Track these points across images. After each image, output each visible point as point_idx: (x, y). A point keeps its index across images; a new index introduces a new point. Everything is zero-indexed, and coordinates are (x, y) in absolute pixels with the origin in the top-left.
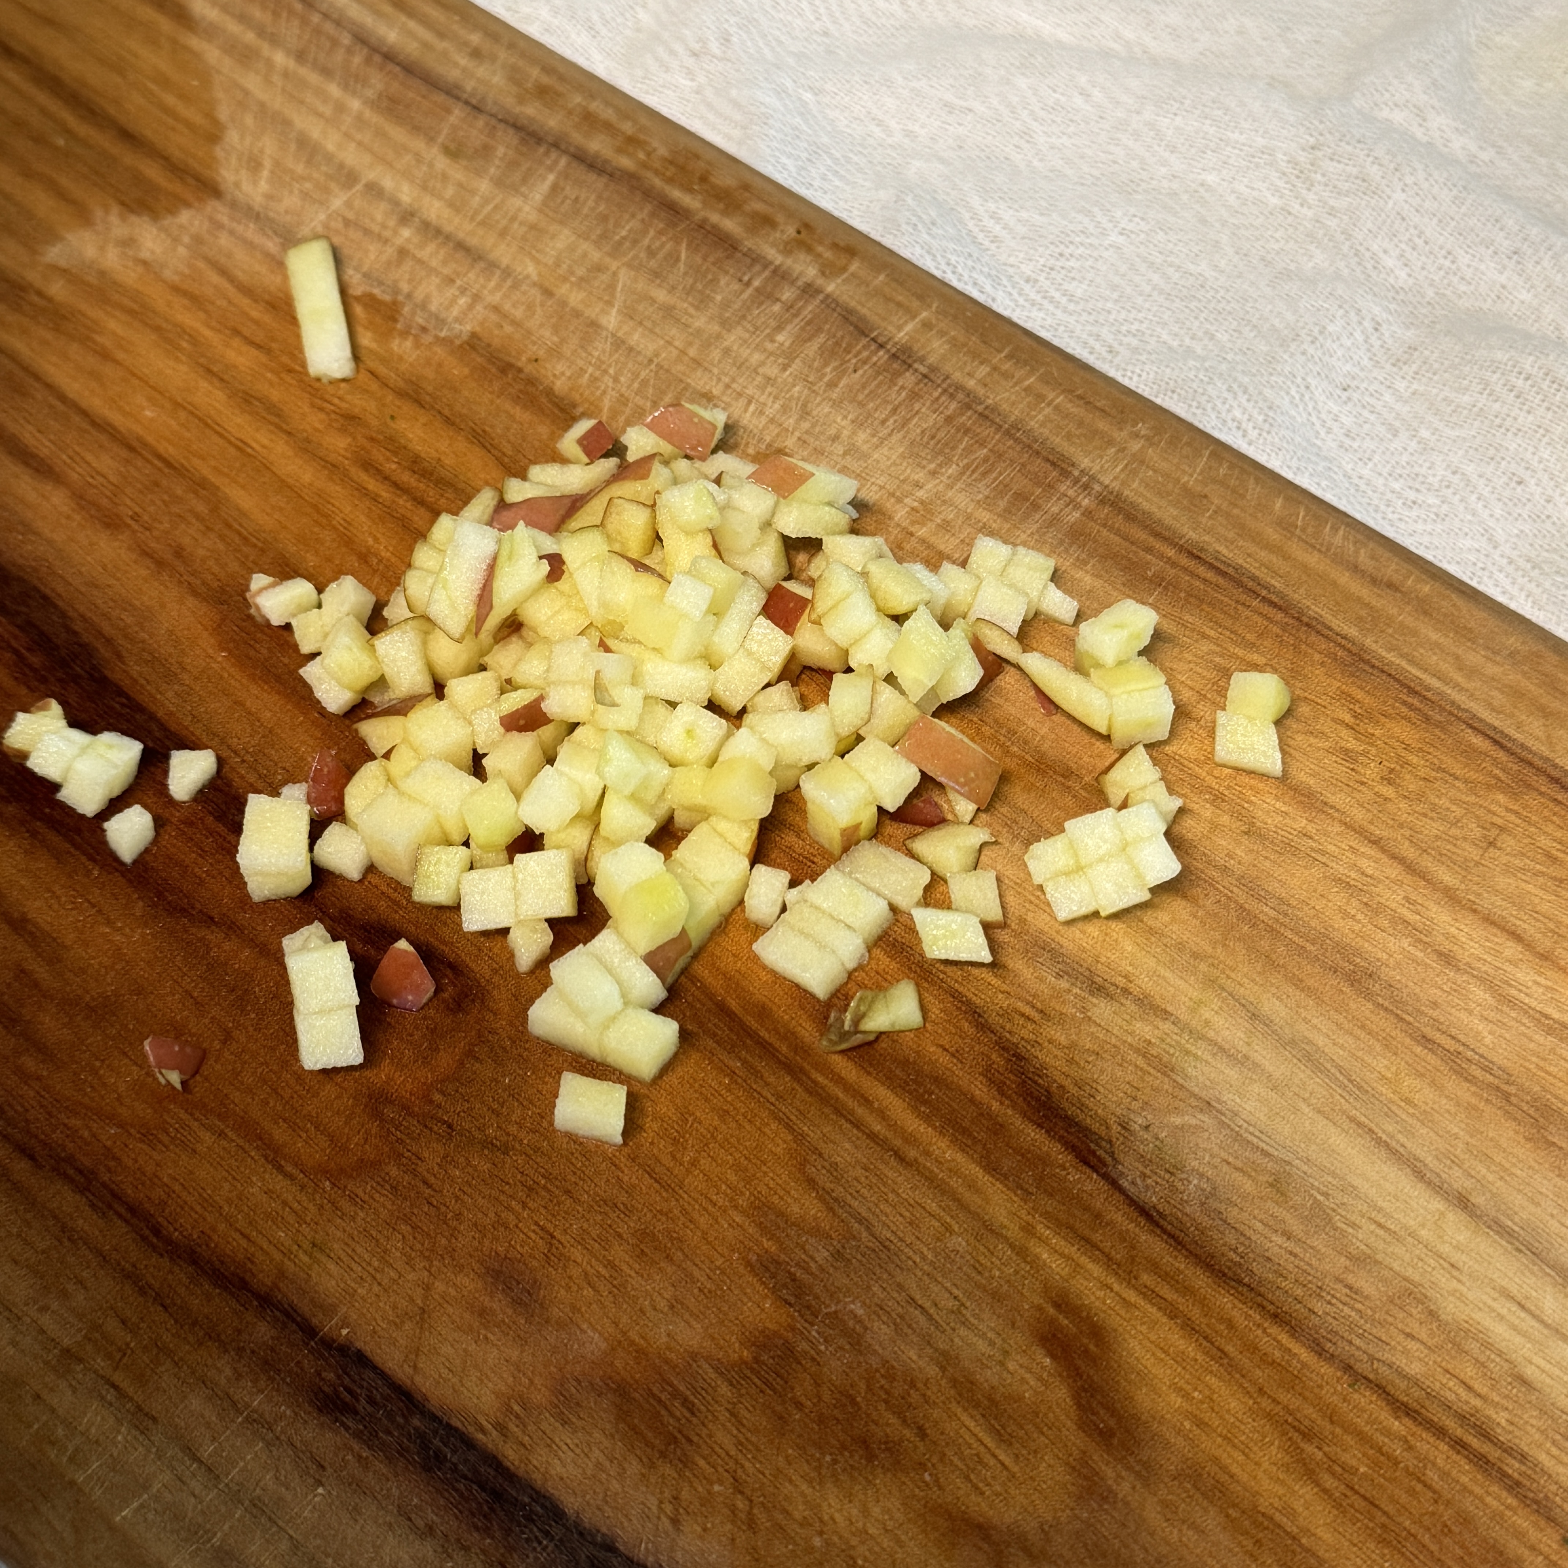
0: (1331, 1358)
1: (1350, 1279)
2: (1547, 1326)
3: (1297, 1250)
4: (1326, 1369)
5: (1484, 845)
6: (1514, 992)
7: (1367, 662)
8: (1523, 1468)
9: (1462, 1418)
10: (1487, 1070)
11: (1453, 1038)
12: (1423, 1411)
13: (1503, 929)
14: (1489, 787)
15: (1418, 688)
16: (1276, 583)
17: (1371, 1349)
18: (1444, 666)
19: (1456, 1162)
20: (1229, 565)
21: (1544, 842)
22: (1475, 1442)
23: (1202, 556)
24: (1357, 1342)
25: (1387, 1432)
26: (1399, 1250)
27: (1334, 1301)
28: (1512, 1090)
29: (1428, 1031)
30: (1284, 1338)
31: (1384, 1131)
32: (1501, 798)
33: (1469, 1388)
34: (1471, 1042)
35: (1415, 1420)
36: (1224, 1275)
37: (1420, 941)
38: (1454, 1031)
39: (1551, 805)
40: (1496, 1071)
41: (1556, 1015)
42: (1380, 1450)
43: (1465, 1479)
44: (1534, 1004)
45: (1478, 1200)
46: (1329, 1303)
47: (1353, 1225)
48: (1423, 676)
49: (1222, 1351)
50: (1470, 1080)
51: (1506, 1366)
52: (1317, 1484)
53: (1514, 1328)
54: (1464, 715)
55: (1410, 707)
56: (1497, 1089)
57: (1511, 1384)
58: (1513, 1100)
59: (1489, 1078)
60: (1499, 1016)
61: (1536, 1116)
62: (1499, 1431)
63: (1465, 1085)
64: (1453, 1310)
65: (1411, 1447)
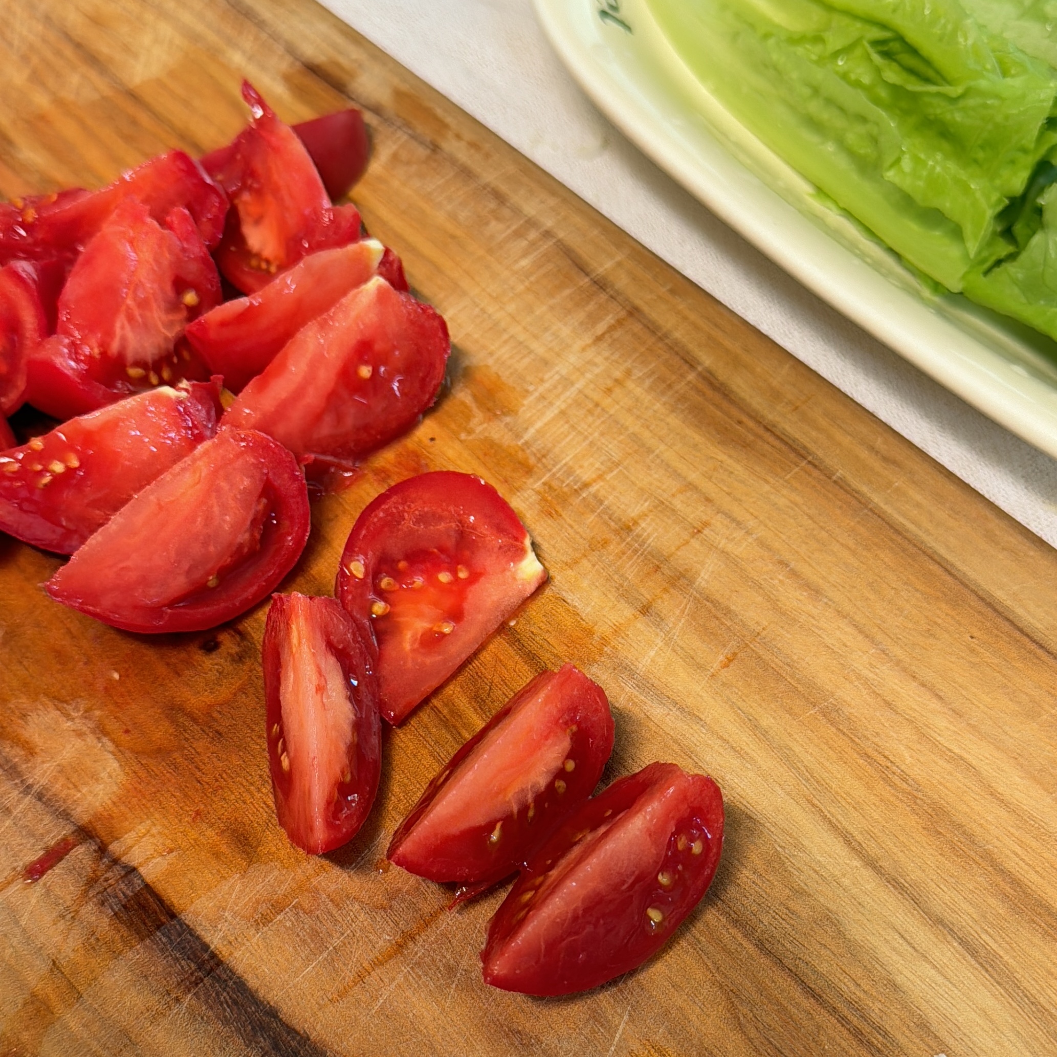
0: (769, 954)
1: (791, 904)
2: (916, 950)
3: (759, 882)
4: (764, 961)
5: (927, 635)
6: (931, 733)
8: (884, 1041)
9: (851, 1004)
10: (905, 781)
11: (885, 757)
12: (824, 995)
13: (931, 690)
14: (937, 598)
17: (796, 951)
18: (921, 518)
19: (874, 838)
20: (790, 438)
22: (855, 1021)
23: (773, 429)
24: (788, 945)
25: (798, 1005)
26: (826, 889)
27: (777, 917)
28: (920, 795)
29: (870, 751)
30: (739, 936)
31: (829, 812)
32: (944, 606)
33: (857, 985)
34: (897, 761)
35: (818, 1000)
37: (874, 692)
38: (887, 753)
40: (910, 782)
41: (957, 751)
42: (790, 1017)
43: (844, 1044)
44: (943, 741)
45: (885, 864)
46: (774, 917)
47: (798, 869)
50: (894, 786)
51: (884, 973)
52: (744, 1033)
53: (894, 949)
54: (929, 552)
56: (909, 793)
57: (885, 985)
58: (918, 801)
59: (905, 786)
60: (919, 746)
61: (933, 814)
62: (873, 1015)
63: (888, 788)
64: (855, 932)
65: (812, 1018)
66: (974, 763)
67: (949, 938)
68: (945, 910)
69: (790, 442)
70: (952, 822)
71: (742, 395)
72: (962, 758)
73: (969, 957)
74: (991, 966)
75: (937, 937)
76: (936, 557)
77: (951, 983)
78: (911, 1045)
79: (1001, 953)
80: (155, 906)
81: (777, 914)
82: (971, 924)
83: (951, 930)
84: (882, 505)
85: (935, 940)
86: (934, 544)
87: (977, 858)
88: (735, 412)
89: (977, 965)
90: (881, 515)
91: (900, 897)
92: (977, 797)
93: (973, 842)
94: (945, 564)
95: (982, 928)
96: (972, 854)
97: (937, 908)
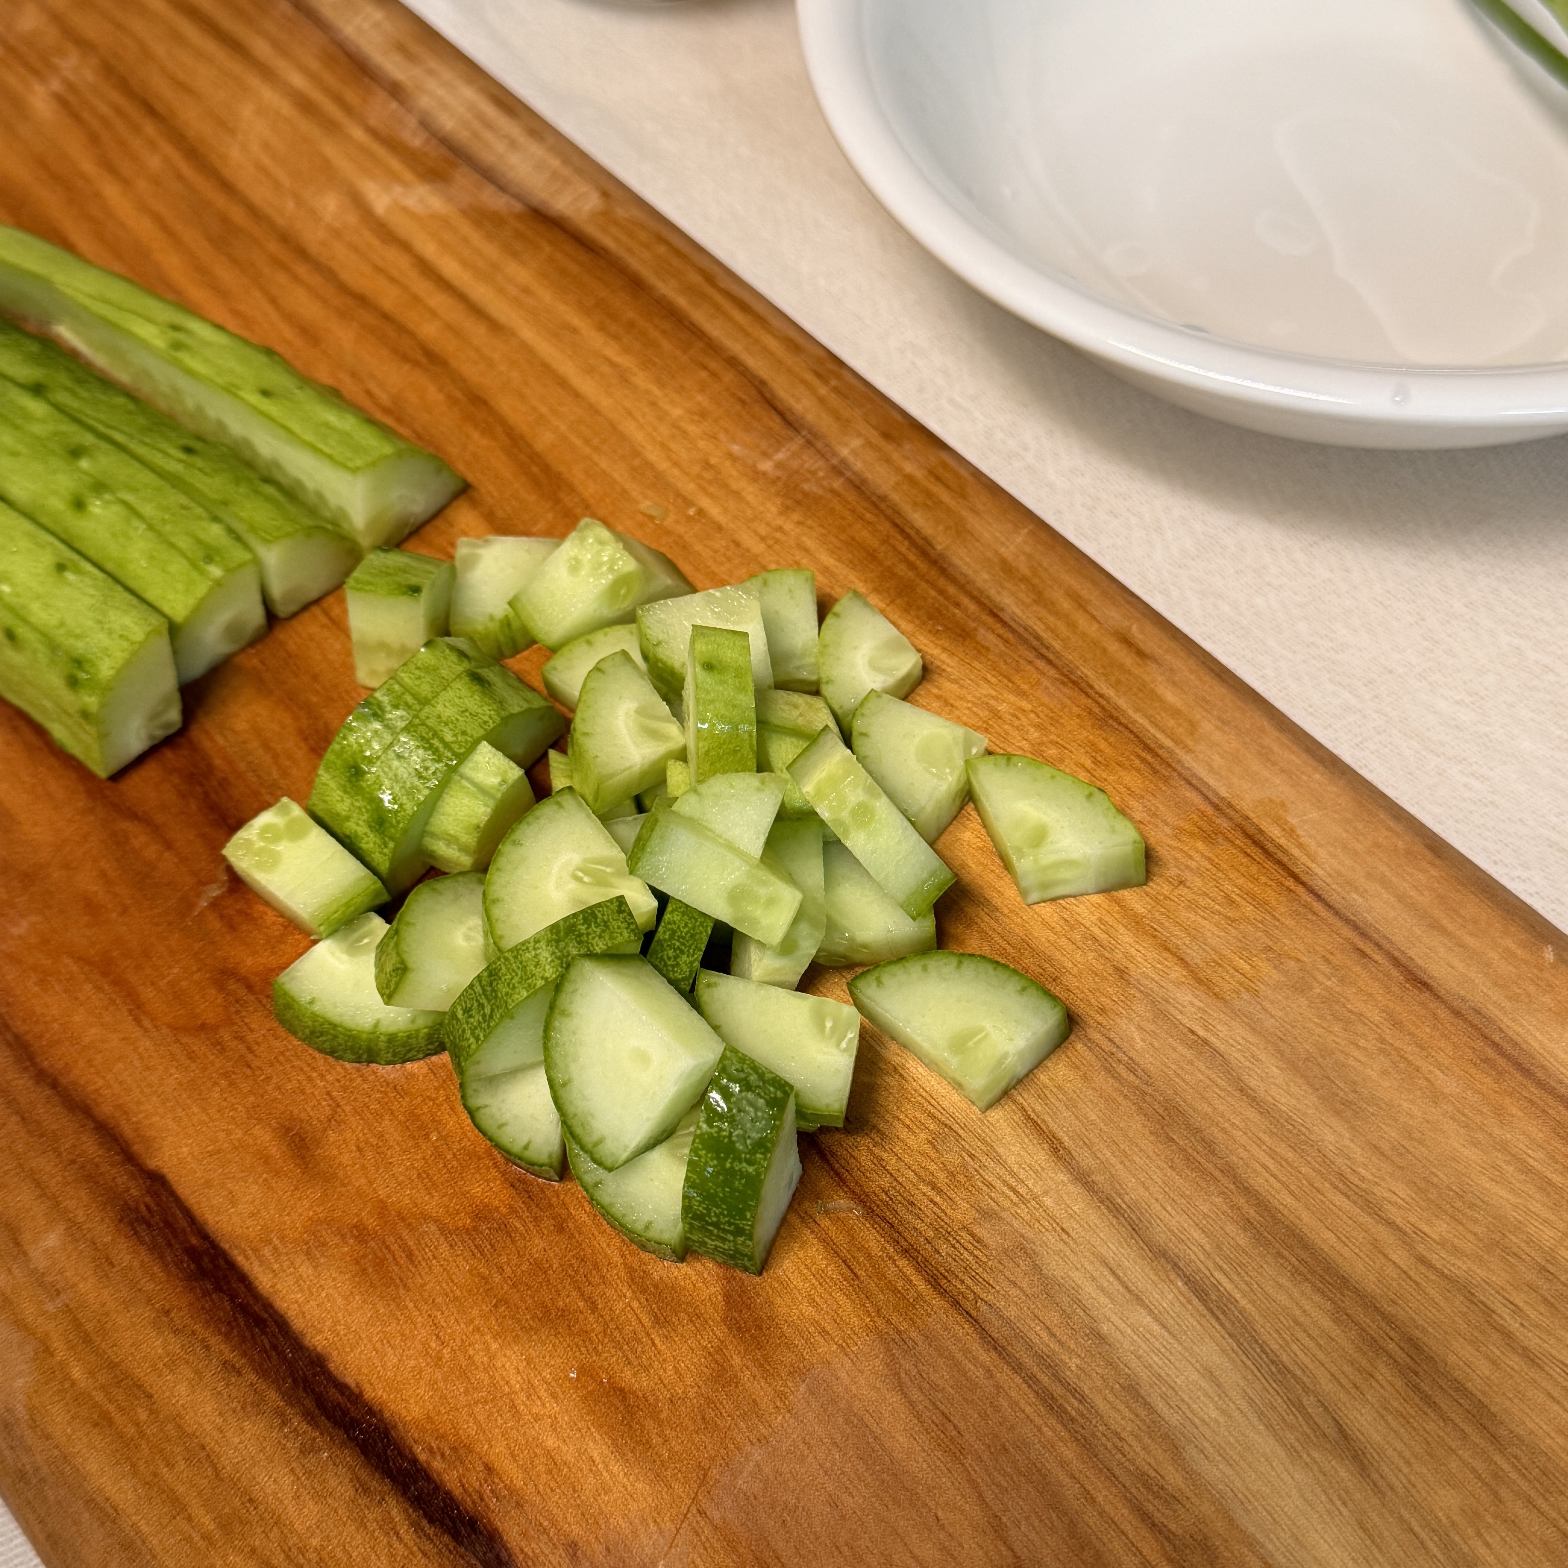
0: (943, 1293)
1: (977, 1230)
2: (1130, 1291)
3: (938, 1199)
4: (937, 1302)
5: (1176, 883)
6: (1172, 1010)
7: (1116, 719)
8: (1081, 1407)
9: (1042, 1359)
10: (1133, 1072)
11: (1110, 1040)
12: (1009, 1347)
13: (1174, 954)
14: (1192, 834)
15: (1153, 746)
16: (1057, 645)
17: (978, 1290)
18: (1180, 730)
19: (1088, 1146)
20: (1020, 625)
21: (1228, 887)
22: (1045, 1379)
23: (1001, 614)
24: (968, 1281)
25: (975, 1360)
26: (1023, 1211)
27: (957, 1245)
28: (1149, 1090)
30: (909, 1271)
31: (1034, 1111)
32: (1200, 845)
33: (1053, 1335)
34: (1125, 1046)
35: (1000, 1354)
36: (873, 1211)
37: (1102, 956)
38: (1112, 1035)
39: (1241, 856)
40: (1140, 1072)
41: (1201, 1033)
42: (965, 1374)
43: (1028, 1410)
44: (1185, 1021)
45: (1099, 1178)
46: (953, 1246)
47: (990, 1185)
48: (1160, 736)
49: (855, 1274)
50: (1117, 1077)
51: (1087, 1320)
52: (905, 1395)
53: (1103, 1289)
54: (1188, 774)
55: (1143, 760)
56: (1137, 1088)
57: (1087, 1335)
58: (1148, 1098)
59: (1132, 1078)
60: (1153, 1027)
61: (1164, 1114)
62: (1068, 1373)
63: (1111, 1080)
64: (1054, 1266)
65: (991, 1376)
66: (1222, 1048)
67: (1173, 1276)
68: (1171, 1240)
69: (1021, 630)
70: (1188, 1126)
71: (965, 569)
72: (1206, 1042)
73: (1196, 1301)
74: (1224, 1313)
75: (1157, 1274)
76: (1194, 782)
77: (1170, 1333)
78: (1113, 1414)
79: (1238, 1296)
80: (183, 1223)
81: (958, 1241)
82: (1202, 1257)
83: (1176, 1264)
84: (1130, 712)
85: (1155, 1278)
86: (1194, 764)
87: (1217, 1173)
88: (952, 590)
89: (1205, 1312)
90: (1130, 725)
91: (1114, 1221)
92: (1223, 1094)
93: (1213, 1152)
94: (1205, 791)
95: (1215, 1263)
96: (1210, 1167)
97: (1160, 1236)
